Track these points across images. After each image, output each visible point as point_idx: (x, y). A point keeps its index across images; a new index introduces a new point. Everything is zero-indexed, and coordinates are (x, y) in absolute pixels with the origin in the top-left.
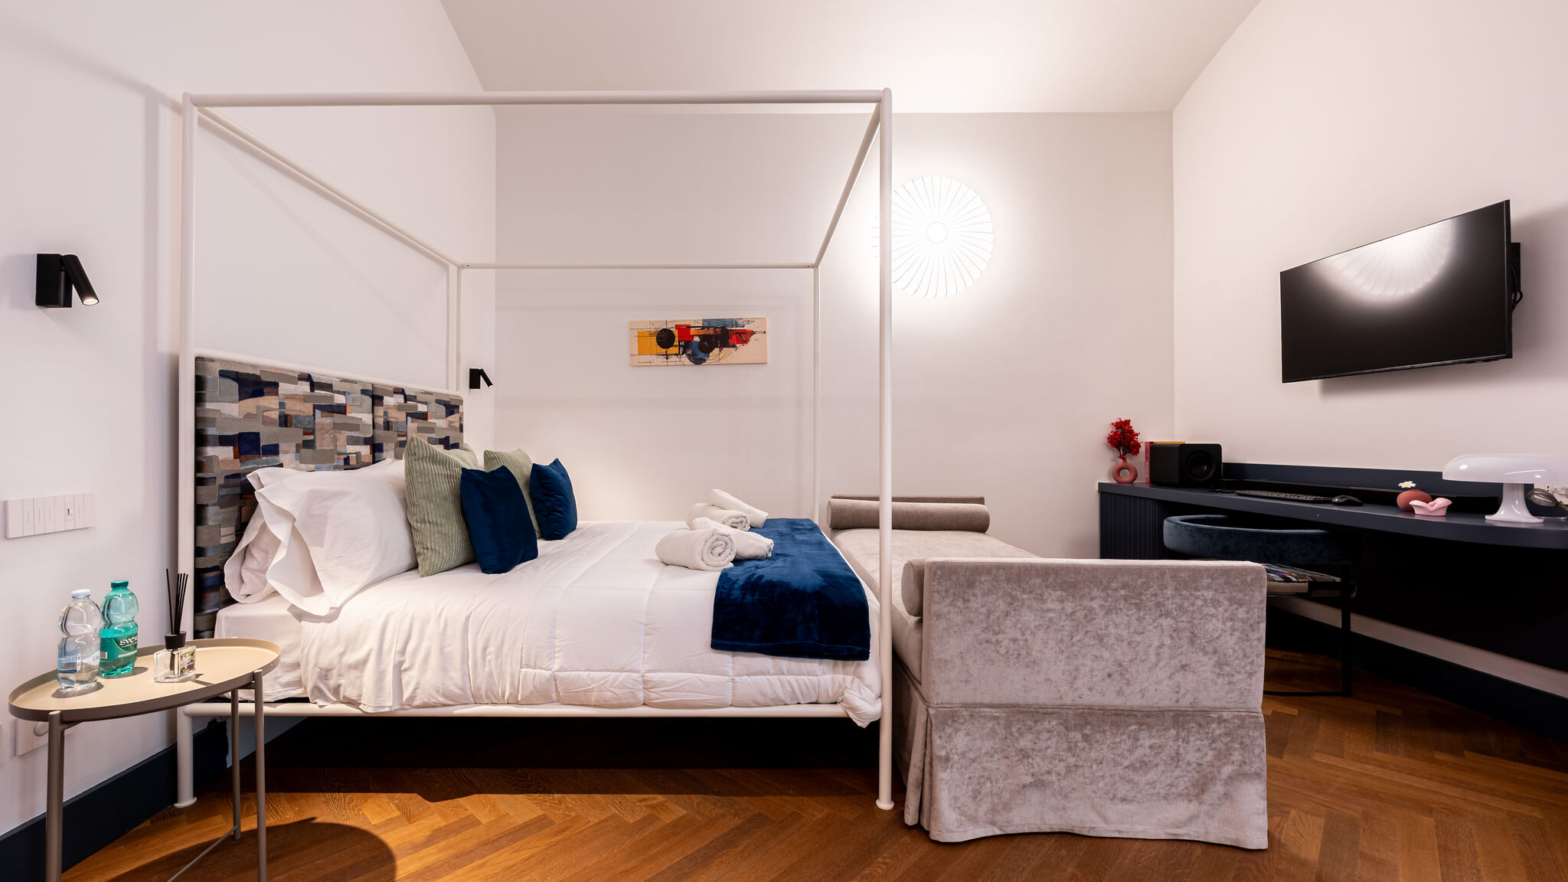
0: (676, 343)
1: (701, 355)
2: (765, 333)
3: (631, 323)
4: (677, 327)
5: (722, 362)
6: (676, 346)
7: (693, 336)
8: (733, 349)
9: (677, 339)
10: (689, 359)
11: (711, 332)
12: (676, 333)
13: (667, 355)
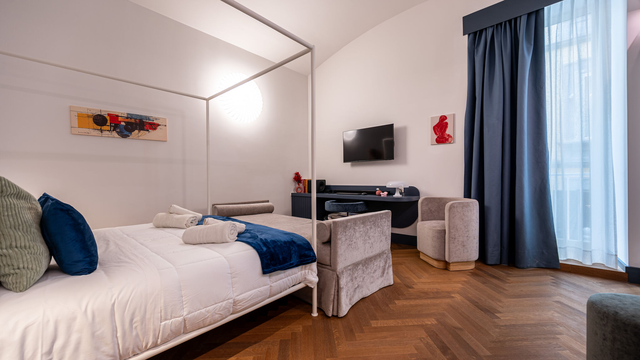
0: (108, 124)
1: (126, 133)
2: (166, 126)
3: (70, 107)
4: (108, 114)
5: (140, 138)
6: (108, 126)
7: (120, 122)
8: (147, 132)
9: (109, 122)
10: (118, 134)
11: (133, 121)
12: (108, 118)
13: (101, 130)
